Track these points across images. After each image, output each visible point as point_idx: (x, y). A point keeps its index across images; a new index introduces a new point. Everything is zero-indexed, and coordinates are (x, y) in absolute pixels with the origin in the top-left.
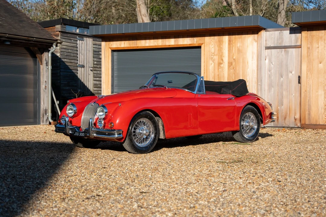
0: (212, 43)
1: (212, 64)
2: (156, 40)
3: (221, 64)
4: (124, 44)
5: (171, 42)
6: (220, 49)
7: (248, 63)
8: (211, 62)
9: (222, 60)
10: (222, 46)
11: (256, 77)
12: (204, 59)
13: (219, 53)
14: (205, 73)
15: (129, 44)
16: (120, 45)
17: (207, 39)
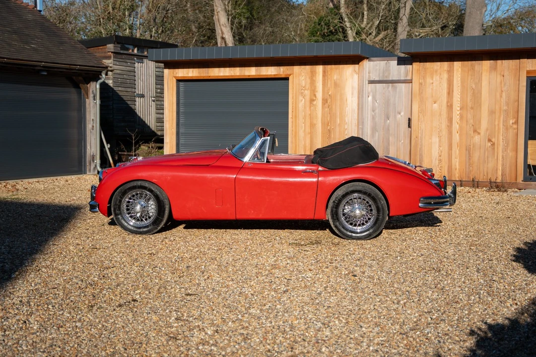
0: (303, 74)
1: (302, 100)
2: (233, 69)
3: (314, 100)
4: (193, 72)
5: (252, 72)
6: (313, 82)
7: (346, 100)
8: (301, 98)
9: (315, 95)
10: (314, 78)
11: (357, 118)
12: (293, 94)
13: (311, 87)
14: (294, 112)
15: (199, 73)
16: (188, 73)
17: (296, 69)
